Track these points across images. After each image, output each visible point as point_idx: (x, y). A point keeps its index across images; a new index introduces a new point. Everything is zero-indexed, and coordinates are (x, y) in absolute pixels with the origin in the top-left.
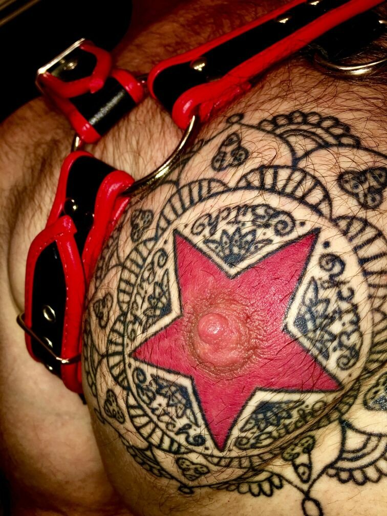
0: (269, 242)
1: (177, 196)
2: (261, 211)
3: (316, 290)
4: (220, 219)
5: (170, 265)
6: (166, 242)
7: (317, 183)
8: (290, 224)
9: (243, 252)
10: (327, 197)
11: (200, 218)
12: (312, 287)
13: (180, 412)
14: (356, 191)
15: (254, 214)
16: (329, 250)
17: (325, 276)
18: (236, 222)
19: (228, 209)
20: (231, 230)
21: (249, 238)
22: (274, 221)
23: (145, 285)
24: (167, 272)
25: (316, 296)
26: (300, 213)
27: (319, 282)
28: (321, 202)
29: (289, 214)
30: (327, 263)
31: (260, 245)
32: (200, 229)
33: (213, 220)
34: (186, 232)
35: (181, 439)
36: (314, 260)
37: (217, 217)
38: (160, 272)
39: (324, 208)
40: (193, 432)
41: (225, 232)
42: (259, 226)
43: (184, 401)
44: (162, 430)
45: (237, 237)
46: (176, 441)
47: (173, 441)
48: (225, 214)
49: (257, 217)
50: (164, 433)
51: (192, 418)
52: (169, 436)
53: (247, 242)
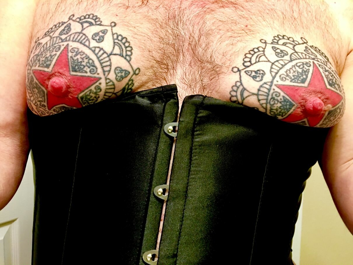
0: (86, 72)
1: (78, 34)
2: (91, 61)
3: (90, 93)
4: (80, 54)
5: (58, 53)
6: (63, 45)
7: (110, 65)
8: (95, 72)
9: (78, 70)
10: (109, 71)
11: (75, 48)
12: (90, 92)
13: (41, 97)
14: (117, 74)
15: (88, 61)
16: (99, 85)
17: (95, 91)
18: (82, 59)
19: (84, 53)
20: (80, 60)
21: (82, 67)
22: (91, 67)
23: (49, 52)
24: (56, 54)
25: (89, 94)
26: (100, 70)
27: (92, 91)
28: (107, 71)
29: (97, 69)
30: (97, 88)
31: (83, 71)
32: (73, 51)
33: (78, 52)
34: (70, 48)
35: (39, 103)
36: (94, 86)
37: (80, 52)
38: (54, 53)
39: (106, 73)
40: (42, 103)
41: (78, 59)
42: (87, 66)
43: (43, 95)
44: (34, 98)
45: (79, 64)
46: (37, 103)
47: (36, 102)
48: (82, 54)
49: (89, 62)
50: (34, 99)
51: (44, 100)
52: (35, 100)
53: (81, 68)
